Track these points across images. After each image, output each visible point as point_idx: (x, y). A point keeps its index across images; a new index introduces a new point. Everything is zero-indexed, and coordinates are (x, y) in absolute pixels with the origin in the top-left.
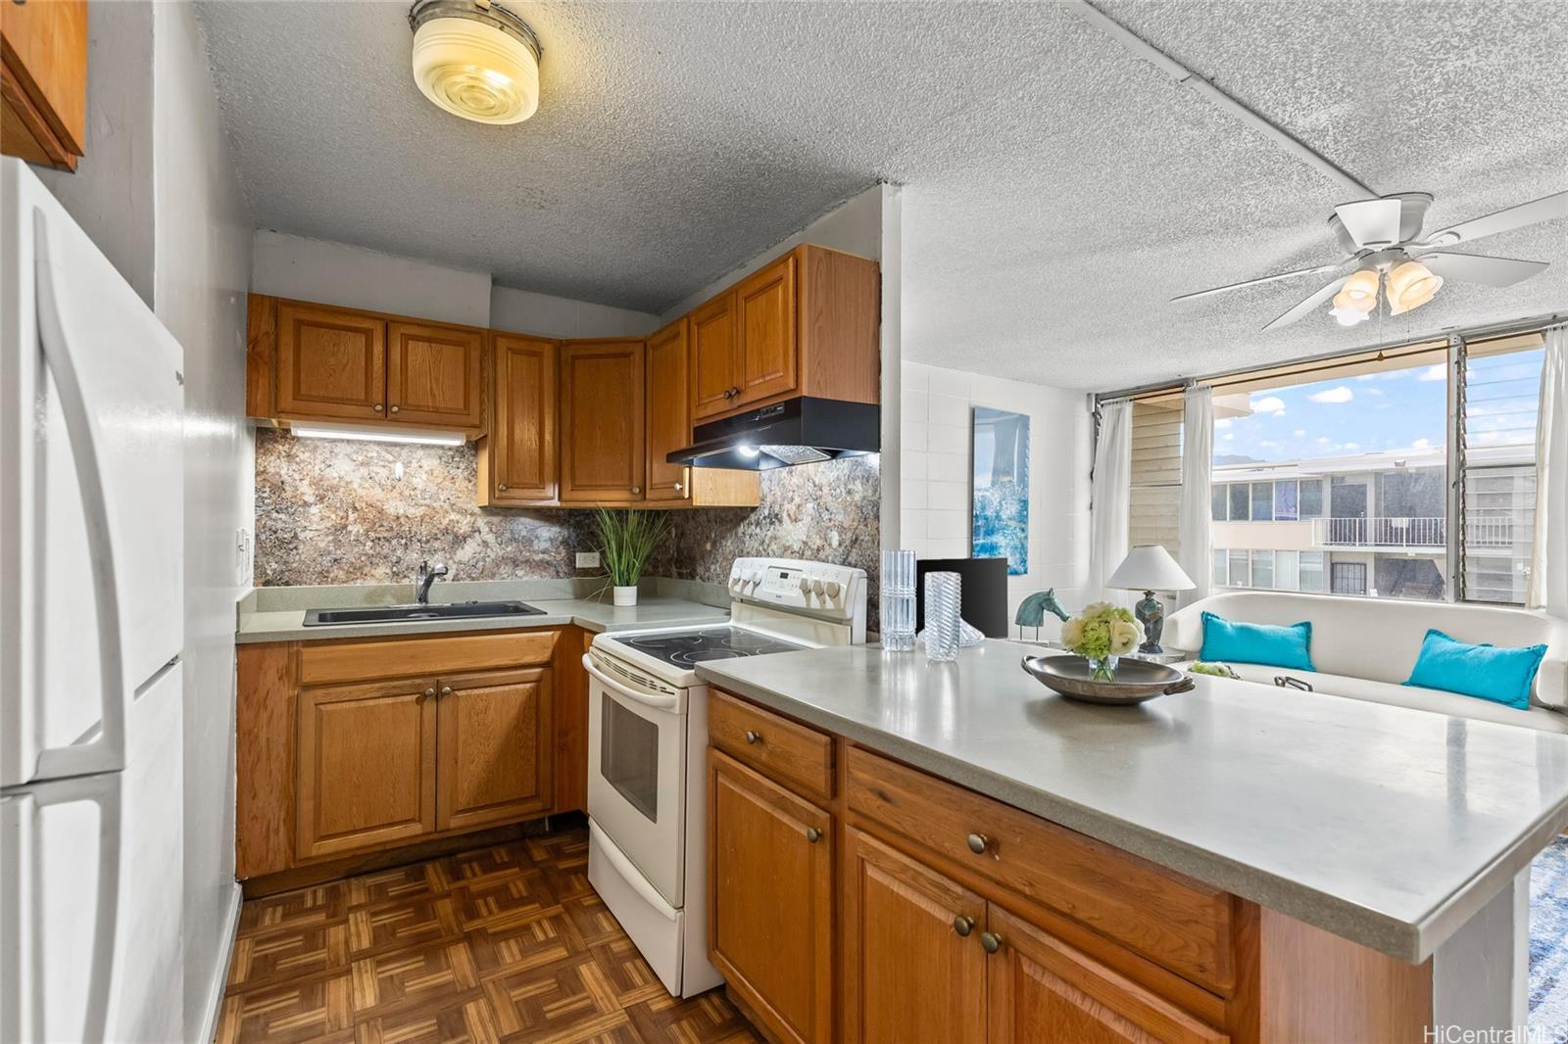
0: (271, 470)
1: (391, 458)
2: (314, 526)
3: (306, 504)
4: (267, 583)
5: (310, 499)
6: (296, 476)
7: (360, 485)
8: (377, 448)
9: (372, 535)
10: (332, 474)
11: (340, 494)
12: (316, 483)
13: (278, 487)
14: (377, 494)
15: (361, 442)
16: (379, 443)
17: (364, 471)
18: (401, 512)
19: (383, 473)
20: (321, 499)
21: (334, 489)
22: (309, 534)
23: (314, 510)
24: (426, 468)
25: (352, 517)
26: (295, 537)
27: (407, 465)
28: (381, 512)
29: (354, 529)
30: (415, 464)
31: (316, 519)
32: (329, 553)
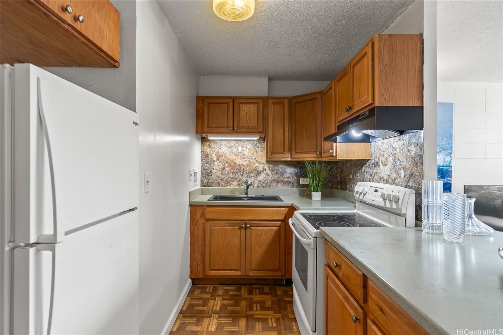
0: (205, 151)
1: (238, 145)
2: (216, 167)
3: (214, 161)
4: (204, 186)
5: (215, 159)
6: (212, 152)
7: (229, 154)
8: (234, 142)
9: (232, 171)
10: (221, 151)
11: (223, 157)
12: (216, 154)
13: (207, 156)
14: (234, 157)
15: (229, 140)
16: (234, 140)
17: (230, 150)
18: (241, 163)
19: (236, 150)
20: (218, 159)
21: (221, 156)
22: (215, 171)
23: (216, 163)
24: (248, 148)
25: (227, 165)
26: (211, 172)
27: (242, 147)
28: (235, 163)
29: (227, 169)
30: (245, 147)
31: (217, 166)
32: (220, 177)
